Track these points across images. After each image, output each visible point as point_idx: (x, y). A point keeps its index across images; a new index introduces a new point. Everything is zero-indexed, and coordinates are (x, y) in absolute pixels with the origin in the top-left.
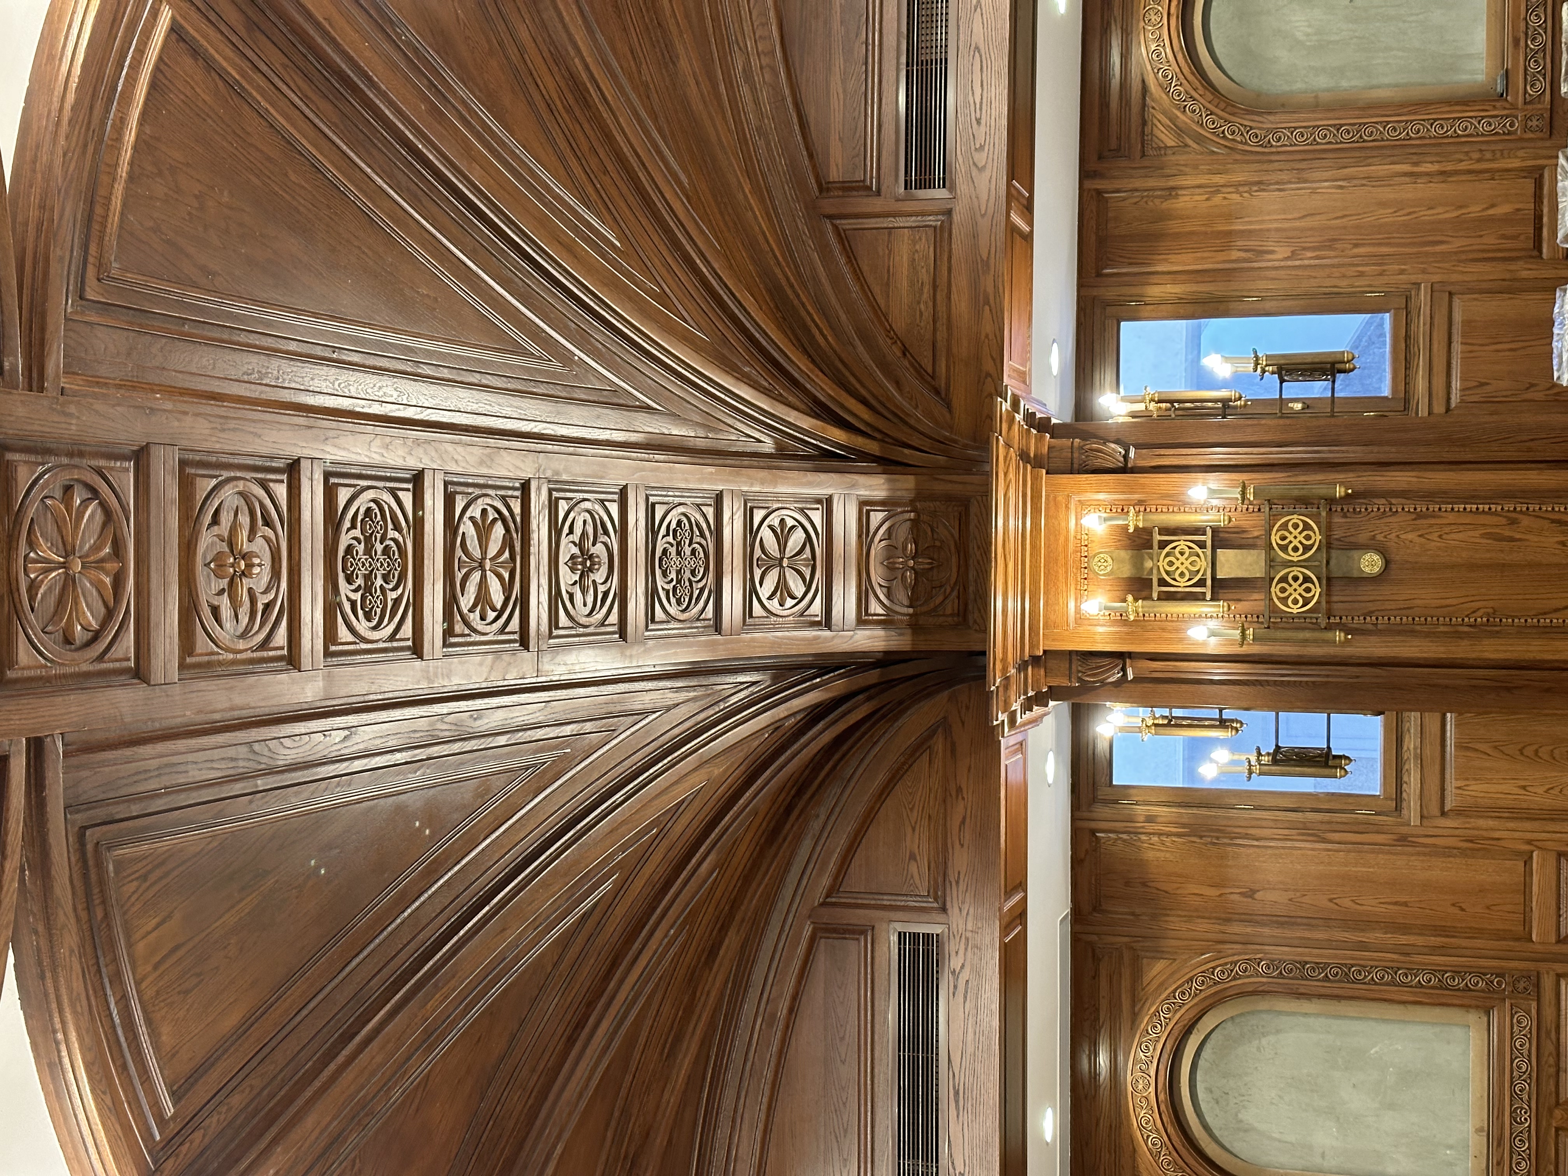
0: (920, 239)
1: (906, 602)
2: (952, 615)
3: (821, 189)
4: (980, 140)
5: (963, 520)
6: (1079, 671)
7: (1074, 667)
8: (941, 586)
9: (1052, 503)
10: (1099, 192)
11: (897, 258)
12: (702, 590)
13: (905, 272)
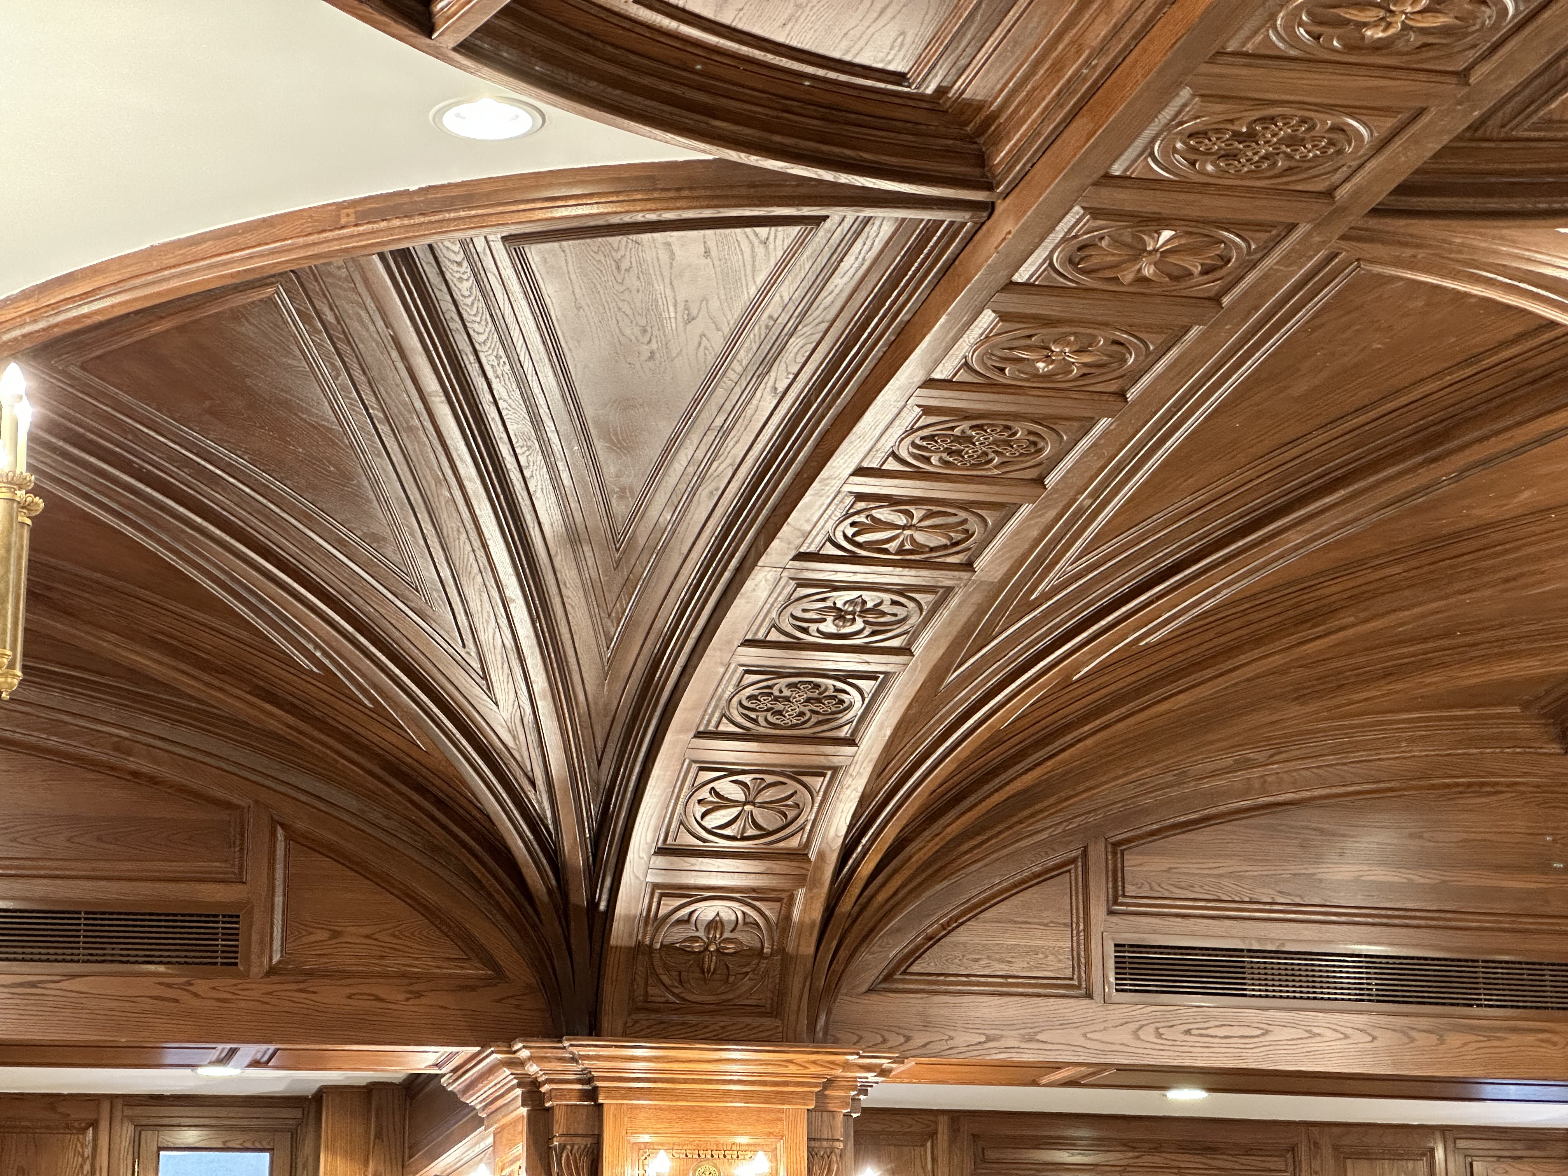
0: (1060, 961)
1: (668, 940)
2: (646, 994)
3: (1115, 845)
4: (1167, 1033)
5: (759, 1011)
6: (572, 1146)
7: (579, 1140)
8: (681, 982)
9: (775, 1116)
10: (933, 1135)
11: (1039, 933)
12: (755, 721)
13: (1023, 942)
